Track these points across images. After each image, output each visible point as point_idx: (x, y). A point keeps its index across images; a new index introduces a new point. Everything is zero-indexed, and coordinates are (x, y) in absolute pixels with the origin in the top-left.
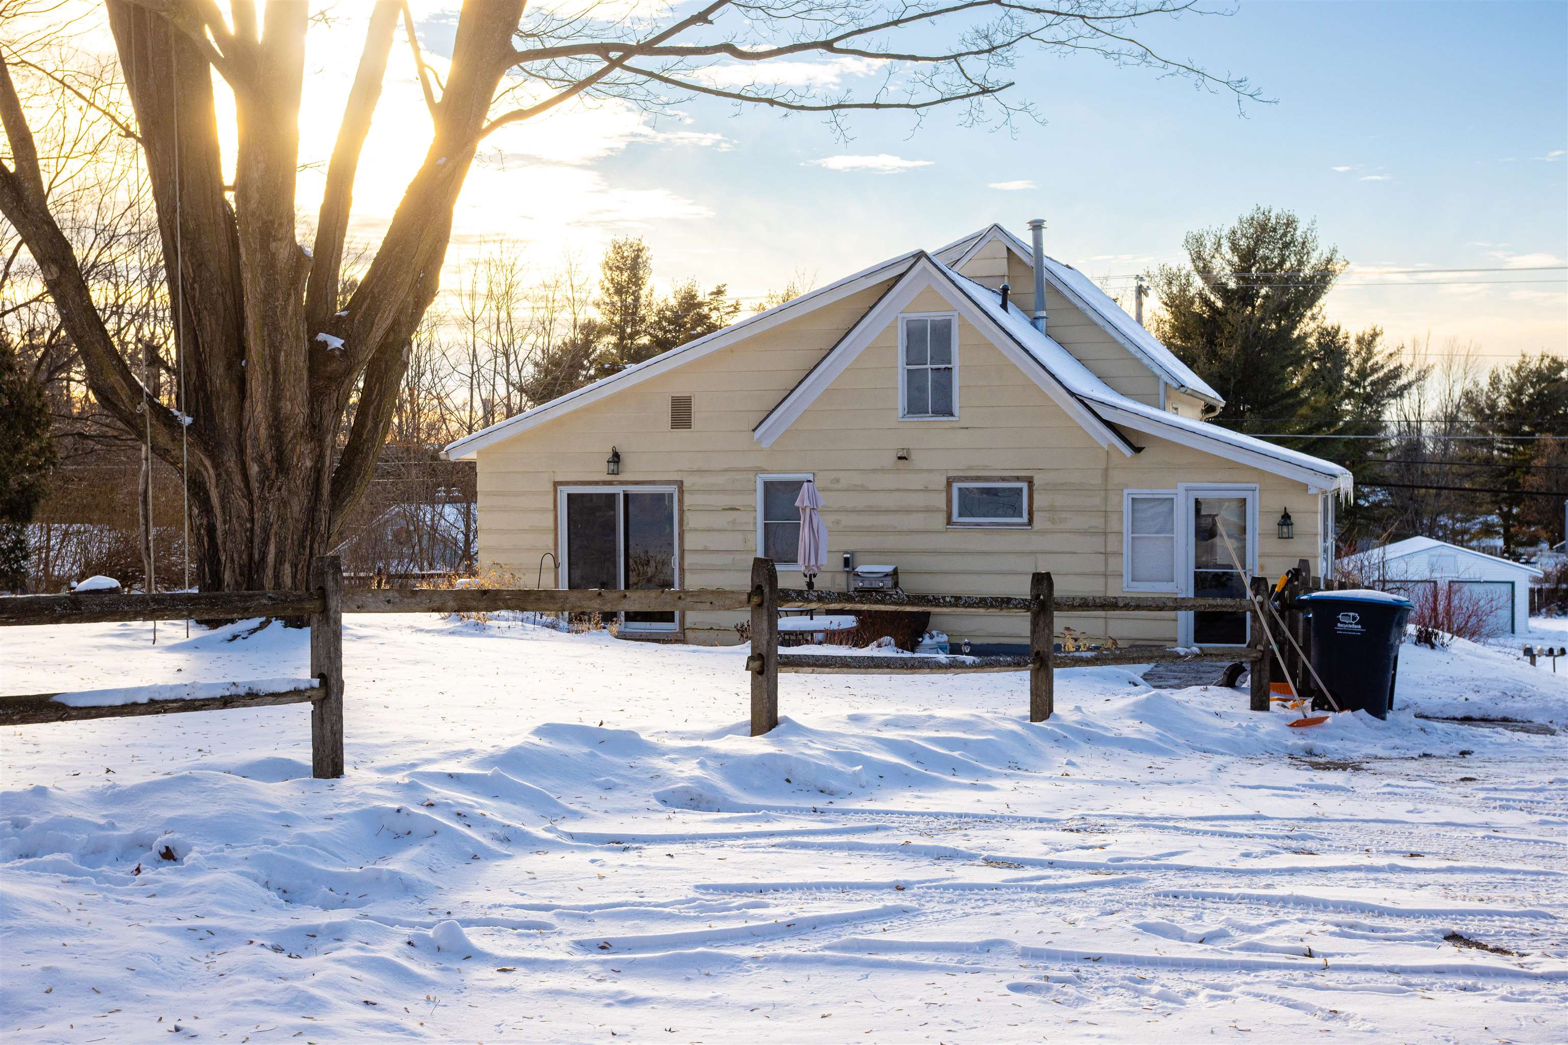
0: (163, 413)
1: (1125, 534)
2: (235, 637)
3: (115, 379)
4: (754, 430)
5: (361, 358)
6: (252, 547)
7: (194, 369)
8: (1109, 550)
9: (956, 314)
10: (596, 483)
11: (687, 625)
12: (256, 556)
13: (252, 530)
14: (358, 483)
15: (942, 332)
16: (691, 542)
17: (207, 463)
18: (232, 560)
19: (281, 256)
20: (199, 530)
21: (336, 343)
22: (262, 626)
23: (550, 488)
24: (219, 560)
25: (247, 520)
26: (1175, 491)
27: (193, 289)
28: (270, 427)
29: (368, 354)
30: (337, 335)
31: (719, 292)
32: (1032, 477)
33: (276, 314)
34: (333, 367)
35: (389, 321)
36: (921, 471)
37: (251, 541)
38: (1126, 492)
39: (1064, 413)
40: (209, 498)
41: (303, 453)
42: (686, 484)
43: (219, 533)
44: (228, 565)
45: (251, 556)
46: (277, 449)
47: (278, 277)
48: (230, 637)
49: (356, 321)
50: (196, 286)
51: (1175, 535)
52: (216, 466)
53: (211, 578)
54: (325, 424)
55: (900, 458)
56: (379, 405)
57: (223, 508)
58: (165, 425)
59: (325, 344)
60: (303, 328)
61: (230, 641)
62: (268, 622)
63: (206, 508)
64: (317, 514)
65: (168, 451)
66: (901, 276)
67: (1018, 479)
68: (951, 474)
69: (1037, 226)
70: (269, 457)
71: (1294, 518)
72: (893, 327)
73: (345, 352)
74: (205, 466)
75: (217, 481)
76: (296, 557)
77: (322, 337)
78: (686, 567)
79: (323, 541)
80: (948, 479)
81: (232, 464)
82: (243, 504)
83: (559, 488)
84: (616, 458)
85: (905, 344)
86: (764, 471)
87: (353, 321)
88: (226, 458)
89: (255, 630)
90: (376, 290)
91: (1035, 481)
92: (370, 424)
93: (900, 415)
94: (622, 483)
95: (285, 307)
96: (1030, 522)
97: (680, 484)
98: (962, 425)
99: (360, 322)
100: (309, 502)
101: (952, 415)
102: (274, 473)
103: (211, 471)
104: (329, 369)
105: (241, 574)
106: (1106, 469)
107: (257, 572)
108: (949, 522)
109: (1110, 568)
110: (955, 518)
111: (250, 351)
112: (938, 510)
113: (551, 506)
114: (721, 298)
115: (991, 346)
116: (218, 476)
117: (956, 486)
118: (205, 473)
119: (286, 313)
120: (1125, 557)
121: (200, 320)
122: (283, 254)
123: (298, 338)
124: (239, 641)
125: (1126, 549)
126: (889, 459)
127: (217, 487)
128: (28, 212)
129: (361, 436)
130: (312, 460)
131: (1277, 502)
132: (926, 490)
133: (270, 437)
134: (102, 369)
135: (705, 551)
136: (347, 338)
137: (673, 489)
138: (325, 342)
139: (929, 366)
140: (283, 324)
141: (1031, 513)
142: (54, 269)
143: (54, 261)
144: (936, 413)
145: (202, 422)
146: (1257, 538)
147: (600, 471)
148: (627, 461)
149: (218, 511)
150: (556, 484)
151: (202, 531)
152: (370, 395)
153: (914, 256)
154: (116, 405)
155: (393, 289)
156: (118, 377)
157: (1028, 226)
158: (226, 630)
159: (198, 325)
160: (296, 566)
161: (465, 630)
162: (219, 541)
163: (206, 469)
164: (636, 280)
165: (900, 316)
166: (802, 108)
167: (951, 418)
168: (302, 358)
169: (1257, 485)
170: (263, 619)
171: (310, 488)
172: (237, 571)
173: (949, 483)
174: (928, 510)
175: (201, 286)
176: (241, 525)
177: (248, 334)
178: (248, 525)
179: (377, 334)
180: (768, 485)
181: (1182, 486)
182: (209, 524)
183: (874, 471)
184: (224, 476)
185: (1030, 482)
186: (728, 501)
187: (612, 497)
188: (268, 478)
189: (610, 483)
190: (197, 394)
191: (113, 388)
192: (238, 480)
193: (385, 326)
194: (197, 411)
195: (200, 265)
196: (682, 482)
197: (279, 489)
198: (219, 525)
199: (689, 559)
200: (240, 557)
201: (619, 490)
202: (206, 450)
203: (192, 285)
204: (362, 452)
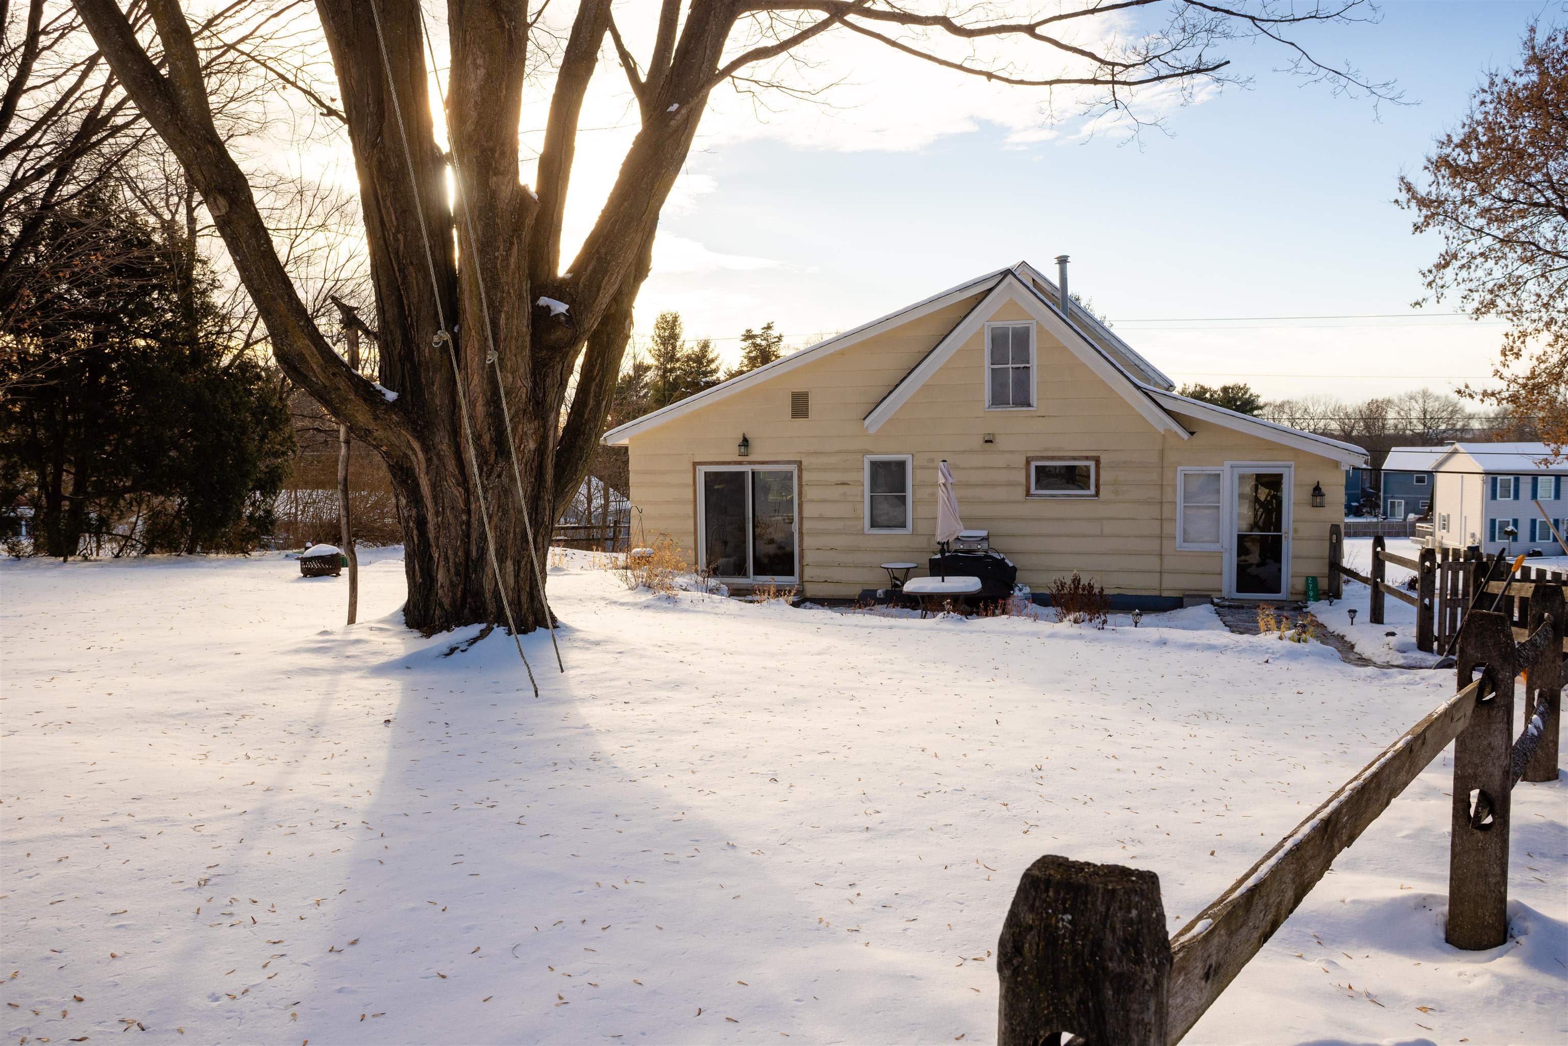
0: (364, 385)
1: (1178, 504)
2: (452, 650)
3: (302, 344)
4: (864, 419)
5: (586, 326)
6: (469, 542)
7: (398, 336)
8: (1164, 516)
9: (1034, 322)
10: (729, 463)
11: (806, 578)
12: (474, 553)
13: (468, 524)
14: (580, 467)
15: (1022, 338)
16: (809, 510)
17: (416, 445)
18: (447, 558)
19: (503, 195)
20: (407, 522)
21: (561, 308)
22: (483, 634)
23: (690, 467)
24: (431, 558)
25: (463, 511)
26: (1221, 468)
27: (396, 240)
28: (488, 403)
29: (592, 323)
30: (561, 299)
31: (769, 327)
32: (1099, 457)
33: (495, 267)
34: (559, 334)
35: (616, 286)
36: (1004, 452)
37: (468, 536)
38: (1179, 468)
39: (1126, 402)
40: (418, 485)
41: (525, 433)
42: (805, 463)
43: (431, 526)
44: (442, 564)
45: (467, 553)
46: (496, 429)
47: (498, 221)
48: (447, 651)
49: (581, 285)
50: (400, 236)
51: (1221, 505)
52: (426, 449)
53: (422, 576)
54: (549, 400)
55: (986, 441)
56: (601, 382)
57: (435, 498)
58: (365, 400)
59: (548, 308)
60: (527, 286)
61: (447, 655)
62: (489, 630)
63: (415, 497)
64: (540, 503)
65: (368, 432)
66: (990, 290)
67: (1087, 458)
68: (1030, 454)
69: (1063, 261)
70: (487, 438)
71: (1324, 489)
72: (980, 334)
73: (570, 317)
74: (413, 449)
75: (428, 467)
76: (519, 553)
77: (543, 301)
78: (804, 531)
79: (546, 533)
80: (1027, 458)
81: (445, 447)
82: (458, 492)
83: (698, 467)
84: (745, 442)
85: (990, 347)
86: (872, 453)
87: (578, 284)
88: (437, 440)
89: (474, 641)
90: (603, 251)
91: (1102, 460)
92: (591, 403)
93: (987, 406)
94: (750, 463)
95: (506, 258)
96: (1097, 493)
97: (799, 463)
98: (1039, 414)
99: (585, 286)
100: (533, 490)
101: (1029, 405)
102: (493, 457)
103: (421, 455)
104: (553, 337)
105: (457, 574)
106: (1163, 450)
107: (475, 571)
108: (1028, 494)
109: (1165, 531)
110: (1033, 490)
111: (464, 312)
112: (1019, 484)
113: (691, 482)
114: (770, 332)
115: (1064, 348)
116: (429, 460)
117: (1034, 464)
118: (413, 458)
119: (508, 265)
120: (1178, 521)
121: (404, 278)
122: (505, 193)
123: (520, 297)
124: (457, 655)
125: (1179, 516)
126: (978, 442)
127: (427, 473)
128: (185, 127)
129: (582, 417)
130: (536, 441)
131: (1311, 478)
132: (1008, 468)
133: (488, 414)
134: (287, 331)
135: (821, 518)
136: (572, 302)
137: (793, 468)
138: (548, 307)
139: (1010, 366)
140: (504, 279)
141: (1097, 486)
142: (222, 202)
143: (222, 192)
144: (1016, 404)
145: (409, 397)
146: (1292, 506)
147: (731, 452)
148: (754, 444)
149: (429, 502)
150: (695, 464)
151: (411, 524)
152: (592, 371)
153: (1001, 273)
154: (306, 377)
155: (621, 249)
156: (307, 342)
157: (1056, 261)
158: (442, 640)
159: (403, 283)
160: (519, 562)
161: (659, 603)
162: (431, 535)
163: (415, 454)
164: (674, 337)
165: (987, 324)
166: (1022, 82)
167: (1030, 409)
168: (525, 323)
169: (1293, 463)
170: (483, 626)
171: (534, 473)
172: (453, 570)
173: (1028, 462)
174: (1010, 484)
175: (405, 237)
176: (456, 517)
177: (462, 292)
178: (464, 518)
179: (604, 299)
180: (873, 464)
181: (1228, 464)
182: (418, 515)
183: (964, 452)
184: (435, 461)
185: (1097, 461)
186: (841, 477)
187: (742, 474)
188: (486, 463)
189: (740, 463)
190: (403, 365)
191: (301, 355)
192: (451, 465)
193: (611, 291)
194: (403, 385)
195: (405, 211)
196: (800, 462)
197: (499, 476)
198: (430, 517)
199: (807, 525)
200: (456, 554)
201: (747, 469)
202: (414, 430)
203: (395, 235)
204: (584, 434)
